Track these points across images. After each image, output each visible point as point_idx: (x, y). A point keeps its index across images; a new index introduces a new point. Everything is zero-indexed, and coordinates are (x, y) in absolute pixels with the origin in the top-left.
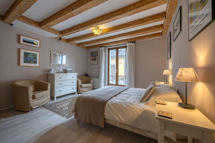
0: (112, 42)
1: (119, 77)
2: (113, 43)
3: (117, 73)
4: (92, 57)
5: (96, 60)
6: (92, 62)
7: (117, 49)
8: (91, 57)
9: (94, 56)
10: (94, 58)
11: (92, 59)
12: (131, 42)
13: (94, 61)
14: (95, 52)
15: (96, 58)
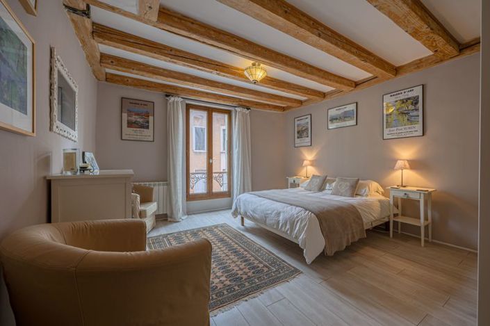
2: (209, 96)
4: (129, 116)
5: (148, 127)
6: (128, 131)
7: (210, 111)
8: (125, 115)
9: (138, 114)
10: (138, 120)
11: (128, 121)
12: (244, 106)
13: (138, 129)
14: (143, 103)
15: (148, 122)
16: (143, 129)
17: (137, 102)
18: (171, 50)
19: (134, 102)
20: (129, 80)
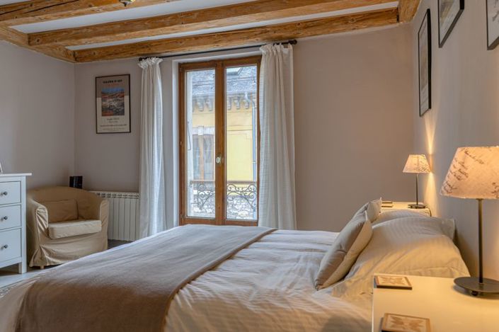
0: (197, 37)
1: (230, 187)
3: (221, 169)
4: (103, 100)
5: (122, 113)
6: (103, 120)
7: (220, 67)
8: (99, 100)
9: (112, 96)
10: (113, 104)
11: (102, 107)
12: (276, 41)
13: (112, 117)
14: (117, 78)
15: (123, 105)
16: (118, 117)
17: (111, 79)
18: (31, 5)
19: (108, 79)
20: (96, 52)
